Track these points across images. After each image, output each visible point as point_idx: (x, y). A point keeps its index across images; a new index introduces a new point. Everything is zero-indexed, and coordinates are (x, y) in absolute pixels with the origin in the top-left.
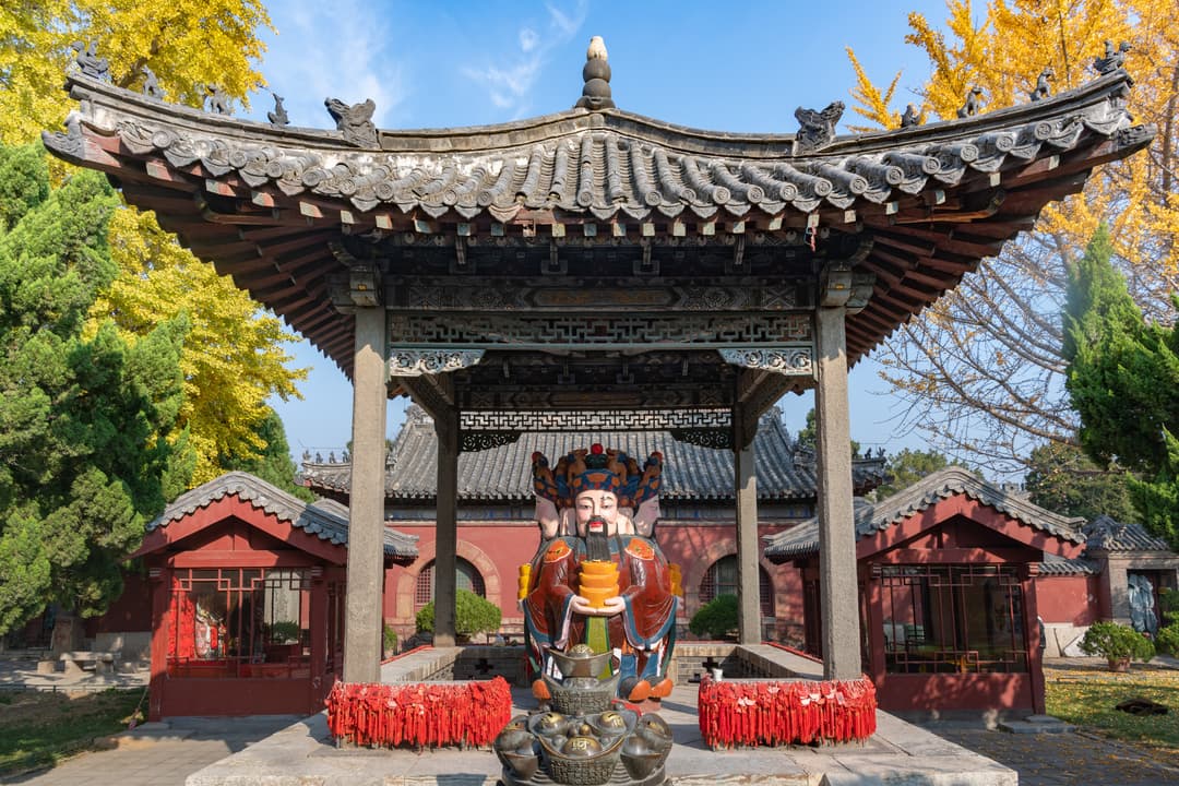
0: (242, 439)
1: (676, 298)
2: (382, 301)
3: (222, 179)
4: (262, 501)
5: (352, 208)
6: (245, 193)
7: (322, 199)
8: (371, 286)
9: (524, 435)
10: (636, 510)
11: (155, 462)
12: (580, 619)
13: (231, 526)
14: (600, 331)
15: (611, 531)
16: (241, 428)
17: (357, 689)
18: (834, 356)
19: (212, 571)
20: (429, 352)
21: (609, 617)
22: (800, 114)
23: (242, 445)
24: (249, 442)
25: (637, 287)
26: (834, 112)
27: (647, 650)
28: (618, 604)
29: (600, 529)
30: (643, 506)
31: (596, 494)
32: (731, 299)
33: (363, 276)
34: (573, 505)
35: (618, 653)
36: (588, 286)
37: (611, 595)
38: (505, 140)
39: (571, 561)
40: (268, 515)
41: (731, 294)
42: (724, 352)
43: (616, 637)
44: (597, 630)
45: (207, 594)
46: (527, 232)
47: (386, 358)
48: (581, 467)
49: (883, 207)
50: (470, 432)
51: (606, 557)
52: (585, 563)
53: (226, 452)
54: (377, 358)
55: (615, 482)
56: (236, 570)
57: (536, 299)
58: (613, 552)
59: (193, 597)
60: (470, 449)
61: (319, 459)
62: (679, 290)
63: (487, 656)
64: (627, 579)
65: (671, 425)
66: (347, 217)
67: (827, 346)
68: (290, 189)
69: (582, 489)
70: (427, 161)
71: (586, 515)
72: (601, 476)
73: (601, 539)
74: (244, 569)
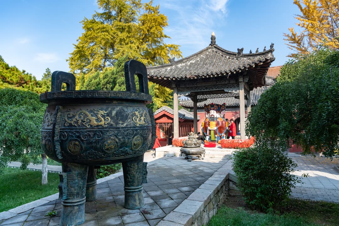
0: (168, 97)
1: (217, 82)
2: (176, 86)
3: (155, 77)
4: (169, 111)
5: (170, 78)
6: (158, 78)
7: (166, 77)
8: (174, 85)
9: (208, 99)
10: (220, 113)
11: (152, 107)
12: (210, 130)
13: (164, 115)
14: (207, 88)
15: (215, 117)
16: (167, 95)
17: (175, 139)
18: (242, 90)
19: (161, 123)
20: (183, 93)
21: (214, 130)
22: (238, 49)
23: (168, 98)
24: (169, 97)
25: (211, 81)
26: (242, 50)
27: (221, 135)
28: (215, 128)
29: (213, 116)
30: (221, 112)
31: (212, 111)
32: (225, 82)
33: (173, 84)
34: (209, 113)
35: (216, 136)
36: (205, 82)
37: (214, 127)
38: (196, 56)
39: (209, 121)
40: (170, 113)
41: (225, 81)
42: (225, 90)
43: (215, 133)
44: (212, 132)
45: (161, 127)
46: (192, 78)
47: (178, 94)
48: (210, 107)
49: (239, 71)
50: (199, 99)
51: (214, 121)
52: (210, 122)
53: (165, 100)
54: (176, 95)
55: (215, 109)
56: (165, 123)
57: (197, 84)
58: (215, 120)
59: (159, 128)
60: (199, 102)
61: (182, 100)
62: (218, 81)
63: (202, 137)
64: (217, 124)
65: (234, 96)
66: (170, 79)
67: (240, 88)
68: (163, 77)
69: (210, 110)
70: (183, 64)
71: (211, 114)
72: (213, 108)
73: (213, 118)
74: (167, 123)
